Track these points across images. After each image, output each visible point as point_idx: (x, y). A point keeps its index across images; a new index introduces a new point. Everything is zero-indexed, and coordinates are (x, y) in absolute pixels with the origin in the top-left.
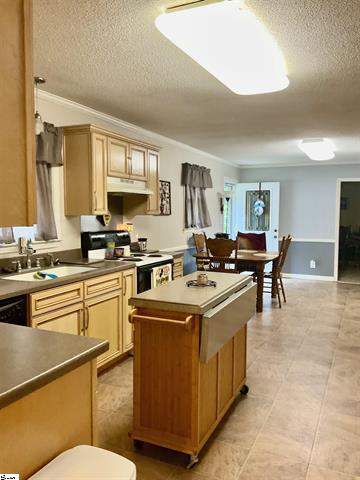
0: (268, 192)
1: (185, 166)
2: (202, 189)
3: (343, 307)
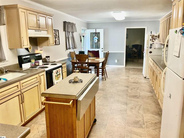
0: (99, 33)
1: (65, 23)
2: (72, 32)
3: (128, 78)
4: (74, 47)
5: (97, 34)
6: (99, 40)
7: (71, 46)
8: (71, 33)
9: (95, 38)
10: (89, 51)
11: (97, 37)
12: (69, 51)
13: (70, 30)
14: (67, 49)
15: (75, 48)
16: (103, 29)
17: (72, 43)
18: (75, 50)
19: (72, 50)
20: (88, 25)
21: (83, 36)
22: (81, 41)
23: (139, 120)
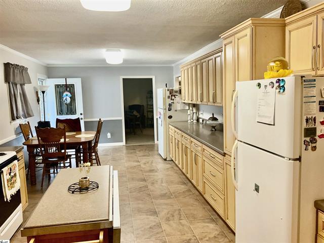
0: (72, 86)
1: (7, 66)
2: (22, 85)
3: (139, 164)
4: (28, 114)
5: (70, 88)
6: (73, 98)
7: (21, 112)
8: (19, 86)
9: (65, 94)
10: (58, 121)
11: (69, 94)
12: (18, 122)
13: (18, 79)
14: (13, 119)
15: (29, 116)
16: (80, 79)
17: (22, 106)
18: (28, 119)
19: (22, 121)
20: (50, 72)
21: (43, 92)
22: (38, 101)
23: (188, 238)
